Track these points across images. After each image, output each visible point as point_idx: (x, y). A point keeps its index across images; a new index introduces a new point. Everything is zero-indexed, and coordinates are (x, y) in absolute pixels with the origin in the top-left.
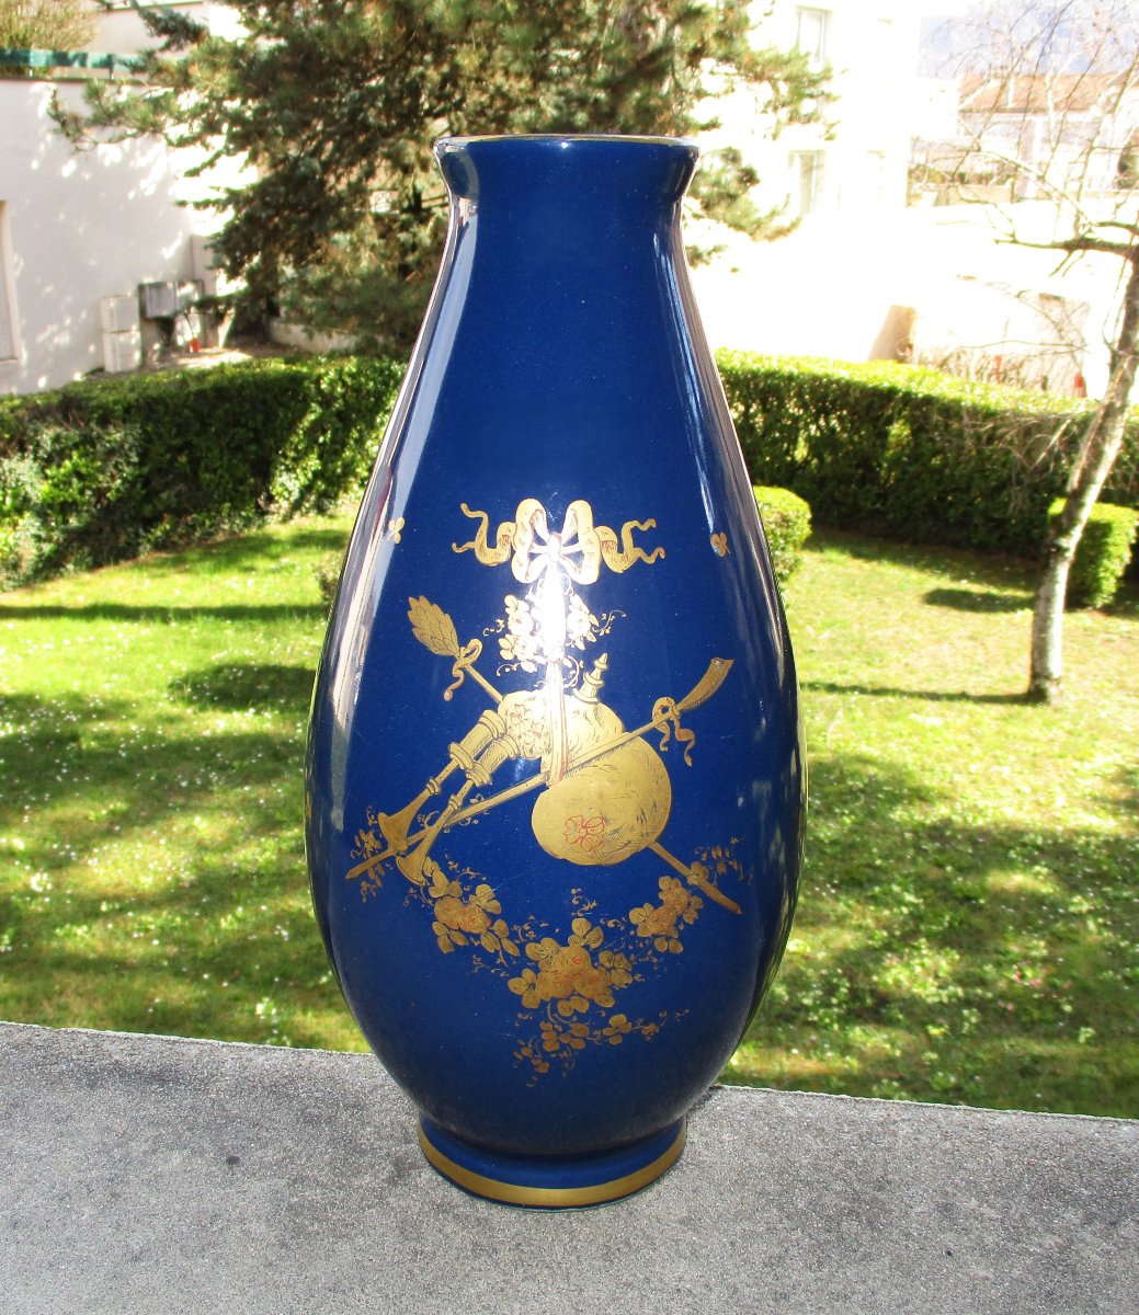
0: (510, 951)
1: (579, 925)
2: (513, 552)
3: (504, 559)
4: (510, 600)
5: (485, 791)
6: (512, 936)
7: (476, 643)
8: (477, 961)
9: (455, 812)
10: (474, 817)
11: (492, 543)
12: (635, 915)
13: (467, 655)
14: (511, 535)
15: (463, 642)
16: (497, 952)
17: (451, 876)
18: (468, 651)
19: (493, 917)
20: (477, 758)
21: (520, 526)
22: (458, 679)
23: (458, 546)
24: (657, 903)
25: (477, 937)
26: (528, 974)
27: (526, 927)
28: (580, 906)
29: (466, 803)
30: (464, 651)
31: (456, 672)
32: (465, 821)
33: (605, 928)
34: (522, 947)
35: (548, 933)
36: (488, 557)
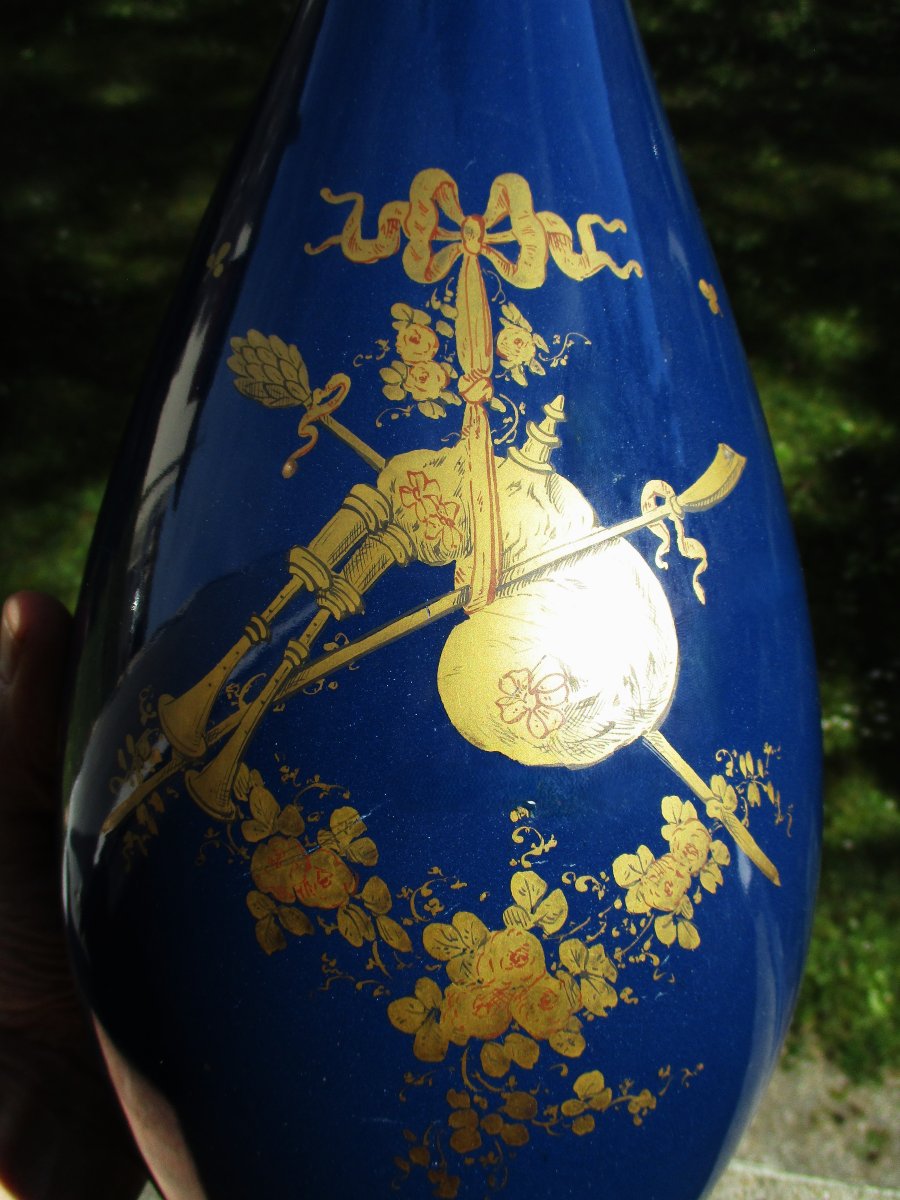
0: (394, 943)
1: (525, 884)
2: (404, 241)
3: (388, 252)
4: (399, 310)
5: (352, 627)
6: (398, 912)
7: (342, 380)
8: (331, 964)
9: (296, 671)
10: (329, 677)
11: (370, 230)
12: (624, 867)
13: (325, 401)
14: (402, 218)
15: (318, 380)
16: (367, 944)
17: (283, 795)
18: (326, 394)
19: (360, 873)
20: (339, 568)
21: (415, 205)
22: (309, 438)
23: (314, 247)
24: (660, 848)
25: (331, 915)
26: (426, 988)
27: (425, 891)
28: (526, 847)
29: (317, 652)
30: (319, 395)
31: (306, 429)
32: (313, 684)
33: (570, 891)
34: (415, 933)
35: (467, 902)
36: (361, 251)
